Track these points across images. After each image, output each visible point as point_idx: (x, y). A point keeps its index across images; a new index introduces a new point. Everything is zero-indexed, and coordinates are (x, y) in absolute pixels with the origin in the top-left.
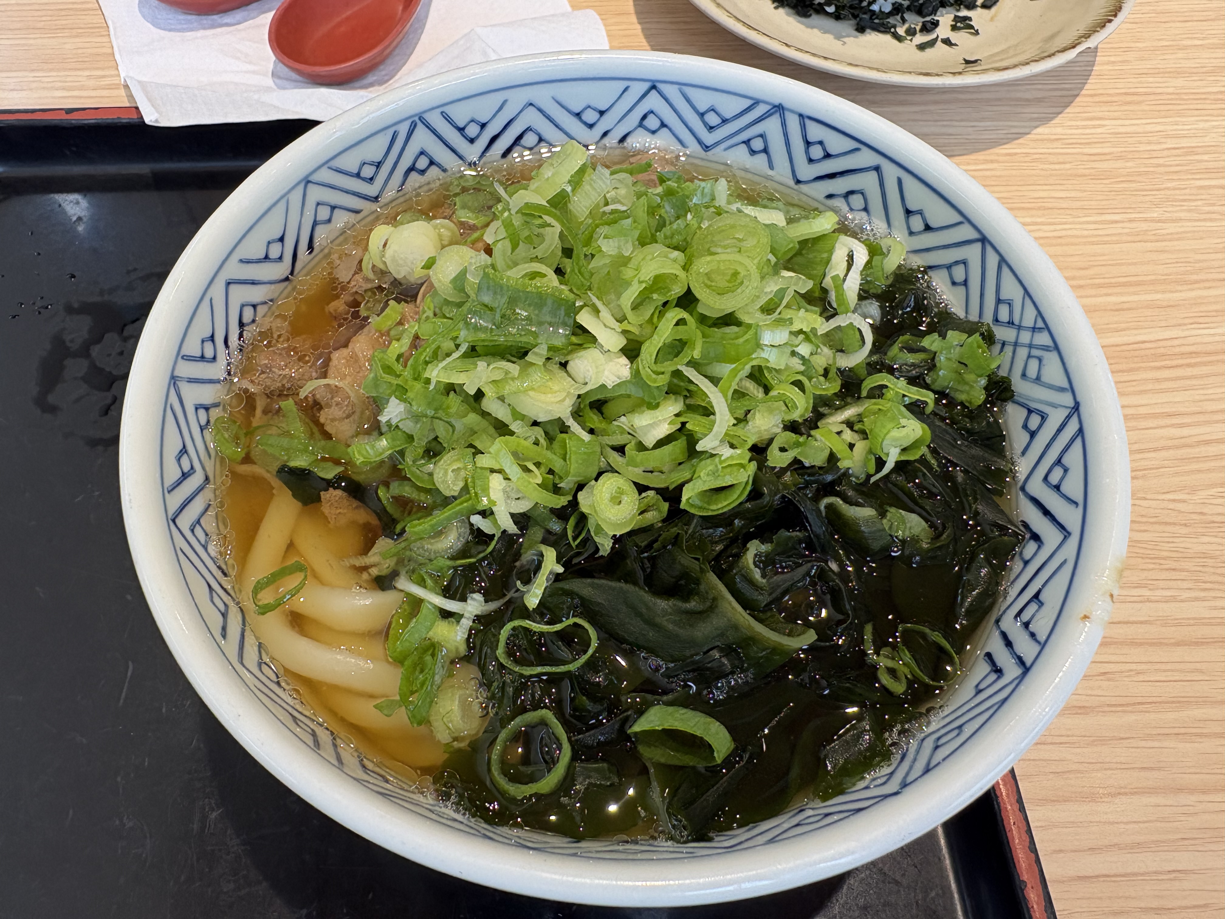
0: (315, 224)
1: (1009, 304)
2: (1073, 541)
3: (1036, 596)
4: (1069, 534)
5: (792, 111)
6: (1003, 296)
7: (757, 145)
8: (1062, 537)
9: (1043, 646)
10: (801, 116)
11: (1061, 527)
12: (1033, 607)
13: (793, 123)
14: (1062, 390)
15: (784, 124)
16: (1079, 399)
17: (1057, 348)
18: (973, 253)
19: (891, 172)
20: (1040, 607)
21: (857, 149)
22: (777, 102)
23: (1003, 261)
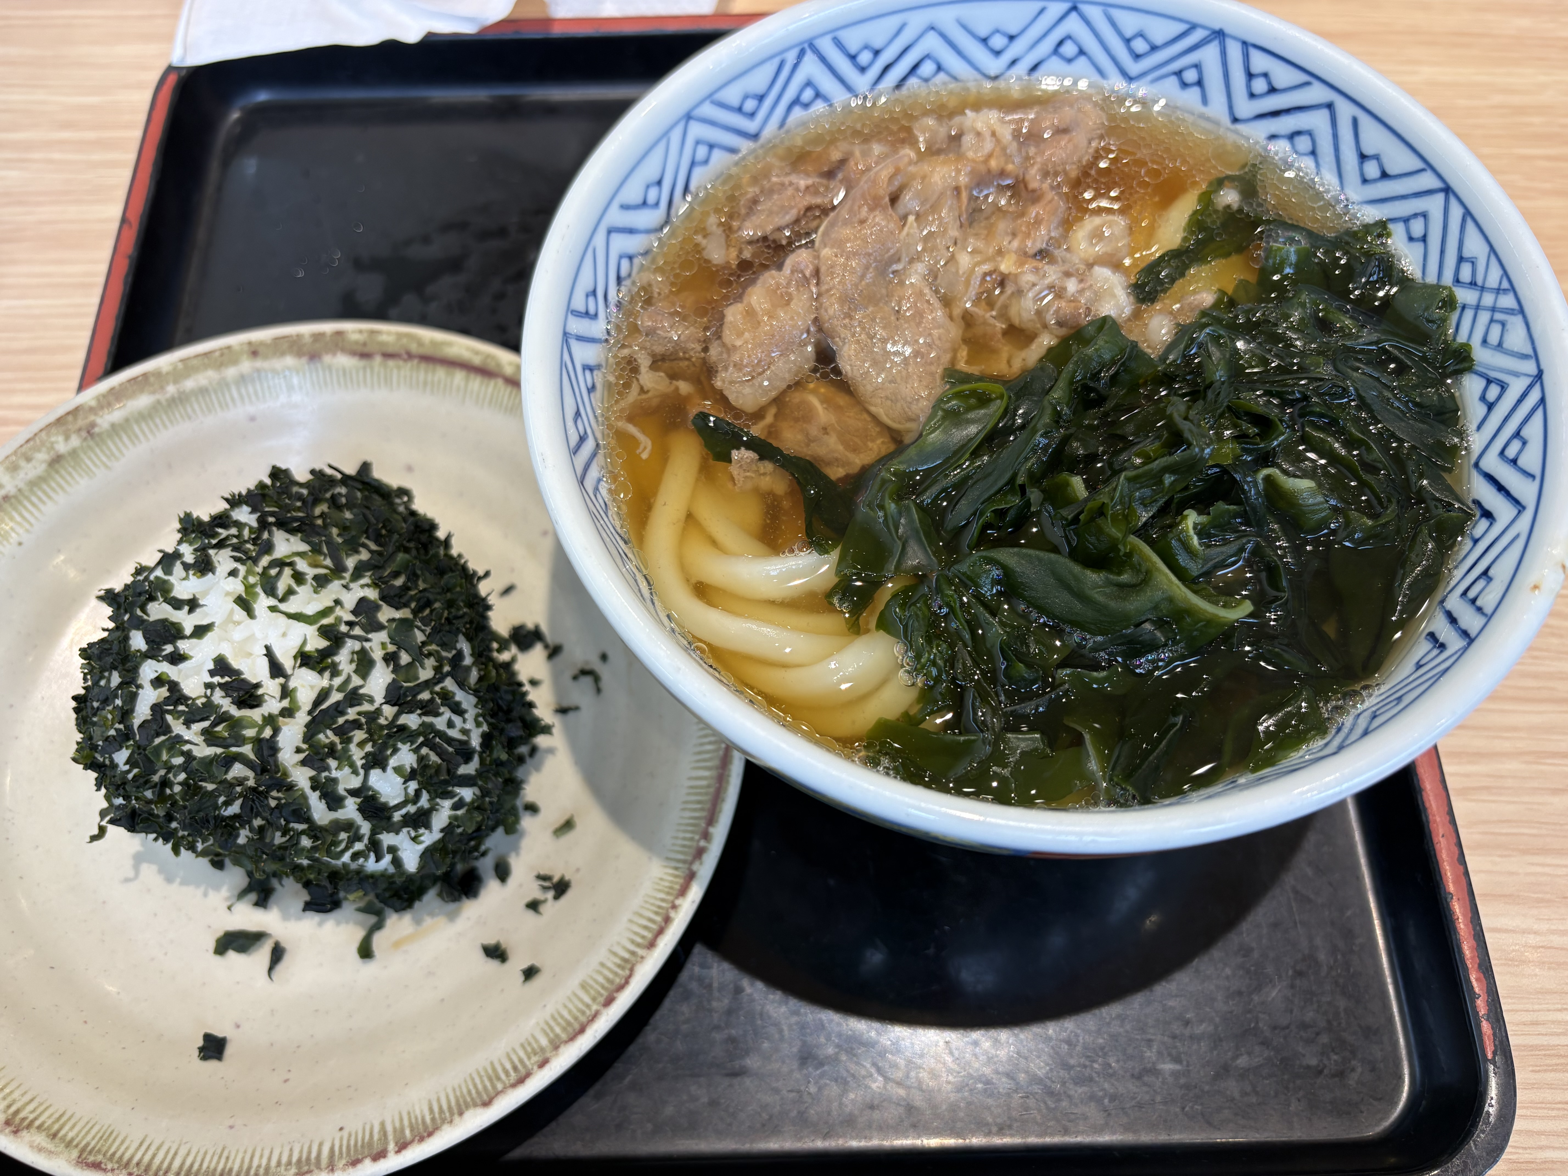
0: (693, 164)
1: (1473, 263)
2: (1528, 515)
3: (1485, 573)
4: (1524, 508)
5: (1235, 38)
6: (1466, 254)
7: (1191, 76)
8: (1515, 512)
9: (1489, 618)
10: (1245, 44)
11: (1516, 502)
12: (1481, 583)
13: (1234, 51)
14: (1525, 357)
15: (1224, 53)
16: (1543, 367)
17: (1522, 311)
18: (1434, 205)
19: (1345, 111)
20: (1488, 583)
21: (1307, 84)
22: (1217, 27)
23: (1468, 213)
